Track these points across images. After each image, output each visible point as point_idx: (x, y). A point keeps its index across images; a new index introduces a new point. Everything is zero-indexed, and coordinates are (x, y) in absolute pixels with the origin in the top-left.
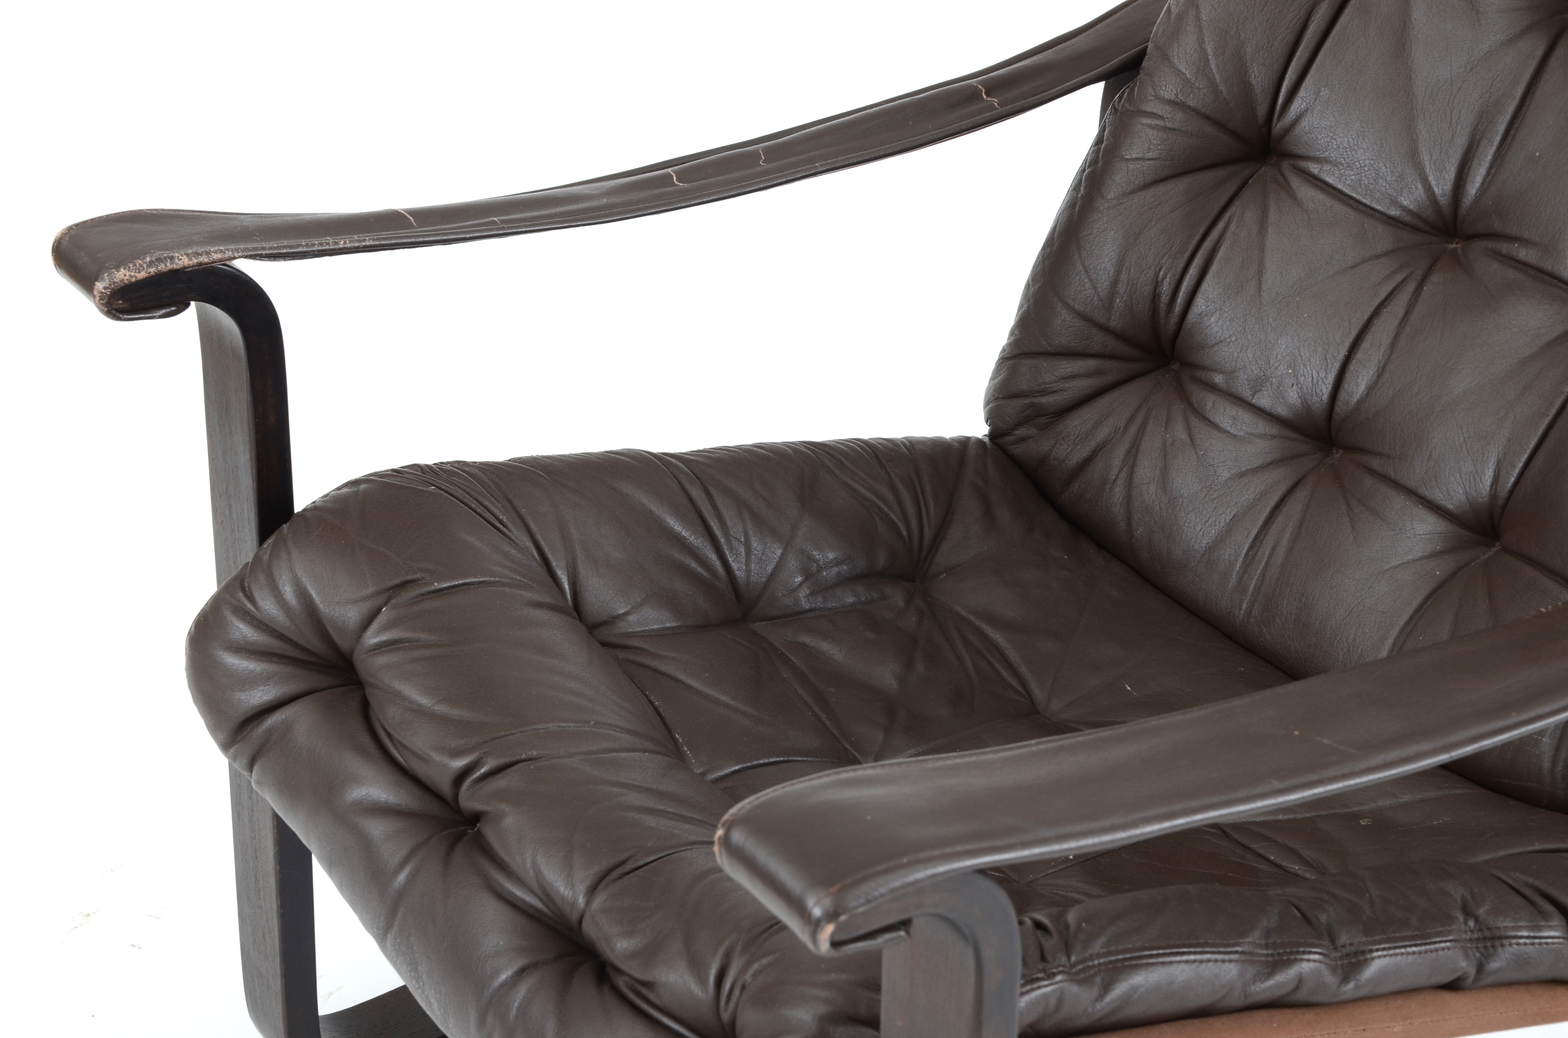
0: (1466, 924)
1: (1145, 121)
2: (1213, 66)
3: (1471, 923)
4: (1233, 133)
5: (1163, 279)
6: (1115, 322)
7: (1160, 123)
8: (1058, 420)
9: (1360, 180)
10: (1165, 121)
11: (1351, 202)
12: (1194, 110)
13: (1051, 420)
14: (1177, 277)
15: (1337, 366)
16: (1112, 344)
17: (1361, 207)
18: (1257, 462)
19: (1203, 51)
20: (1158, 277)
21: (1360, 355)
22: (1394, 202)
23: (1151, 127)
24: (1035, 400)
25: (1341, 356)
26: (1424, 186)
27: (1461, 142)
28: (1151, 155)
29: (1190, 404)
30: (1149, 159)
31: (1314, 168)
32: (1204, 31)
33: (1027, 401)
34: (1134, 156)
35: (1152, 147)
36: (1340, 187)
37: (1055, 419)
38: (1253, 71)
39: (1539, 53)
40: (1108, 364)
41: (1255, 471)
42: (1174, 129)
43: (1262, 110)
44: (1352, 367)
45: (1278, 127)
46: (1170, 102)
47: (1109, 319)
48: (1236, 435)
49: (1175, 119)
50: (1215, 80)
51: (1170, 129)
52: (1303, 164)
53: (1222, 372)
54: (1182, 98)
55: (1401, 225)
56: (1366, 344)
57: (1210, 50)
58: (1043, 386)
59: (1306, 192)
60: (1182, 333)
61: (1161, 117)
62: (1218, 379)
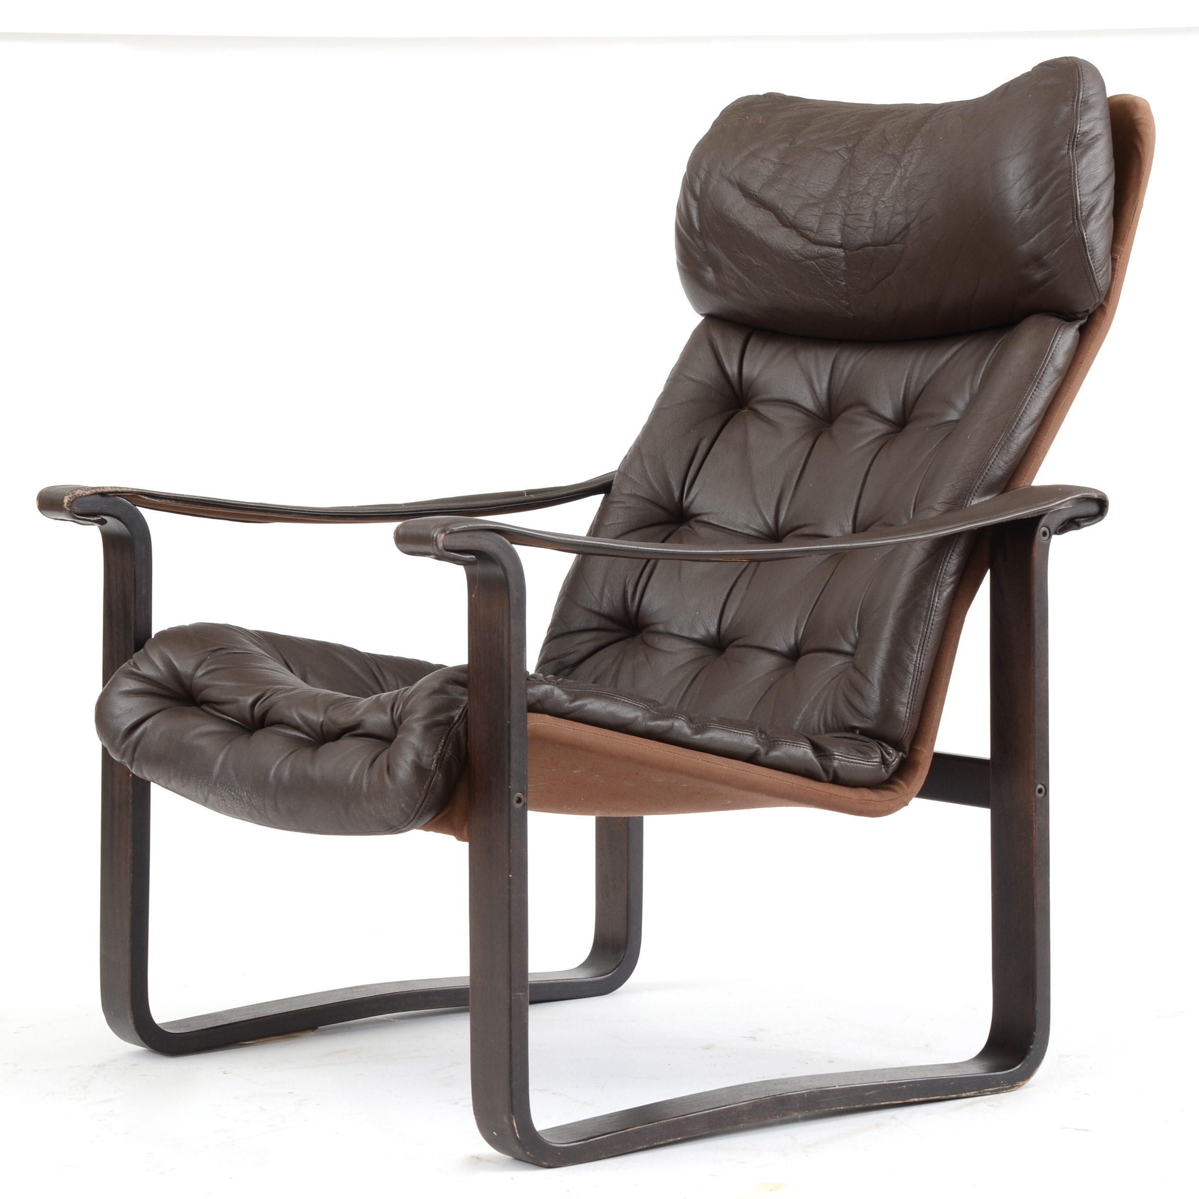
0: (760, 735)
1: (615, 505)
2: (650, 474)
3: (763, 736)
4: (662, 507)
5: (629, 581)
6: (605, 608)
7: (623, 505)
8: (575, 669)
9: (728, 519)
10: (625, 504)
11: (725, 530)
12: (641, 497)
13: (571, 669)
14: (636, 580)
15: (721, 604)
16: (604, 623)
17: (730, 532)
18: (683, 662)
19: (643, 467)
20: (625, 581)
21: (732, 596)
22: (747, 527)
23: (619, 508)
24: (561, 660)
25: (723, 600)
26: (760, 515)
27: (777, 491)
28: (619, 521)
29: (646, 644)
30: (618, 523)
31: (705, 518)
32: (644, 458)
33: (557, 661)
34: (610, 523)
35: (619, 517)
36: (719, 524)
37: (574, 668)
38: (671, 474)
39: (810, 444)
40: (602, 634)
41: (682, 666)
42: (631, 507)
43: (677, 494)
44: (728, 604)
45: (686, 503)
46: (629, 495)
47: (601, 607)
48: (671, 652)
49: (632, 502)
50: (651, 480)
51: (628, 507)
52: (700, 518)
53: (663, 623)
54: (634, 492)
55: (750, 537)
56: (734, 591)
57: (647, 467)
58: (566, 651)
59: (703, 531)
60: (641, 609)
61: (623, 502)
62: (661, 628)
